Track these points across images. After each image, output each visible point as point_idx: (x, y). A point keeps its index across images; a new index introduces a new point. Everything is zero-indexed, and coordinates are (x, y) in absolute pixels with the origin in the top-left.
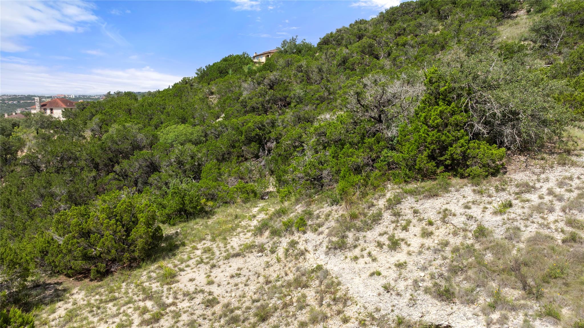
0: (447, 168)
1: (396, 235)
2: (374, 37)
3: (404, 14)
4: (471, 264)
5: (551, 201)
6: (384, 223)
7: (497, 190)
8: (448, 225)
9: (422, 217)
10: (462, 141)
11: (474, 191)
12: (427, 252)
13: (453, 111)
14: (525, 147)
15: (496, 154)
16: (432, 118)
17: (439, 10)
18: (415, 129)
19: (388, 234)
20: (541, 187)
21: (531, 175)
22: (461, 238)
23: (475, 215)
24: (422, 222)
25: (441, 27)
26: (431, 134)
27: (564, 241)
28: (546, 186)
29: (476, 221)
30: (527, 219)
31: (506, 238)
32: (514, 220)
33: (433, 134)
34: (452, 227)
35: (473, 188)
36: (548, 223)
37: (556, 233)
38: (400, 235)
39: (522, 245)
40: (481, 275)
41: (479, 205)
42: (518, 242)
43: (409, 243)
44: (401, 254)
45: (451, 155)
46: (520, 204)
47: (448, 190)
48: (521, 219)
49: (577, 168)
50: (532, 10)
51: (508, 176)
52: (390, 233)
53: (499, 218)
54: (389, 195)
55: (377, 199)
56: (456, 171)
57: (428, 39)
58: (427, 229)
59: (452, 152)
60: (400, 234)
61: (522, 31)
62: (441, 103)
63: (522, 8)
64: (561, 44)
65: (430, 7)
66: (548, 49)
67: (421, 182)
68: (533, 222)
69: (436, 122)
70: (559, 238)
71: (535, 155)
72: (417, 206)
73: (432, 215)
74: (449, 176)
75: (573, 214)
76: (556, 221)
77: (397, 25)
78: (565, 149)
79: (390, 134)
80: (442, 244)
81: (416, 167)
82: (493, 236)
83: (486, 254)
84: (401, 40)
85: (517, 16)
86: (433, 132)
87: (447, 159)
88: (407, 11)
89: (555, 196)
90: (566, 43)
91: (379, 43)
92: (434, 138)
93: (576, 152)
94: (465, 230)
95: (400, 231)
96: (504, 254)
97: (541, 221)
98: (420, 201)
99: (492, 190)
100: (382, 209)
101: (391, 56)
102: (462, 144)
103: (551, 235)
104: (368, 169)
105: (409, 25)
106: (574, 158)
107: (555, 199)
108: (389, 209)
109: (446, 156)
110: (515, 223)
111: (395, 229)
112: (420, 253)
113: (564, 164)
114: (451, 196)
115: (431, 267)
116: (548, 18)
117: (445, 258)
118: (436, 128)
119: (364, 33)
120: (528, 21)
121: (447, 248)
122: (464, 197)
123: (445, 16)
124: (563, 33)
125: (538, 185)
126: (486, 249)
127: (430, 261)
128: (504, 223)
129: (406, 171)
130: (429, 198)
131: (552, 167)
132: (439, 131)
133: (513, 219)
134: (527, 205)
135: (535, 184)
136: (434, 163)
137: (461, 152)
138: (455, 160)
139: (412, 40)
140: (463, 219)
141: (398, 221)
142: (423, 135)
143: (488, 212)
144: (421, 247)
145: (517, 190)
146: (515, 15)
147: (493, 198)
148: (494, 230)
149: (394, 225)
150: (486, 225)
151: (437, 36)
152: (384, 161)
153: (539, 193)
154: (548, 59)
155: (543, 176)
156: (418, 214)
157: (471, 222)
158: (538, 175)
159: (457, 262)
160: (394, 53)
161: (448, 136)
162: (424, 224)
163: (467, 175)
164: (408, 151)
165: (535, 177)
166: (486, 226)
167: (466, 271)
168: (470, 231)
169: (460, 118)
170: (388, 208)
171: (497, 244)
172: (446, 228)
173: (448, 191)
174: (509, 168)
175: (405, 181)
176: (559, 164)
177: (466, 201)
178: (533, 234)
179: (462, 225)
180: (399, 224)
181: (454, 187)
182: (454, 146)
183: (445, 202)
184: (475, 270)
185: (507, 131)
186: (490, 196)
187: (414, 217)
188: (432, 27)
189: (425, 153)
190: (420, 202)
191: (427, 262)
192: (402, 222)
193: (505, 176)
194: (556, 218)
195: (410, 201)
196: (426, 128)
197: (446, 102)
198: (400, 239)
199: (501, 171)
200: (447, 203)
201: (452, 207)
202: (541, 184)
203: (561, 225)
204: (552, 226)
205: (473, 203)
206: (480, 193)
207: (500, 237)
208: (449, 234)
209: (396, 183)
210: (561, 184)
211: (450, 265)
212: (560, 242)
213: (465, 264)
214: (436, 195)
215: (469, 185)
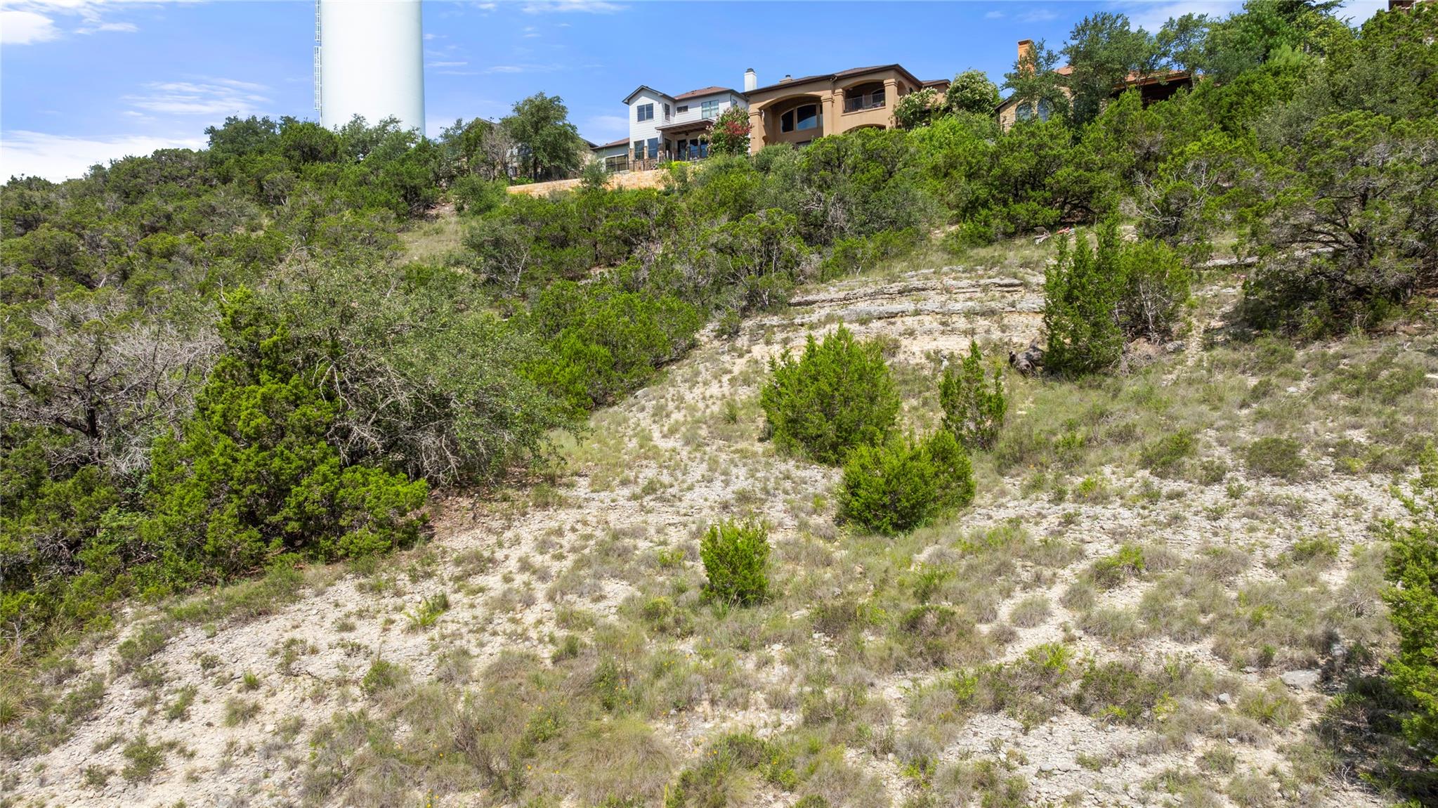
0: (291, 542)
1: (149, 739)
2: (75, 226)
3: (166, 179)
4: (362, 759)
5: (527, 584)
6: (111, 715)
7: (415, 579)
8: (300, 679)
9: (227, 675)
10: (323, 468)
11: (361, 588)
12: (246, 760)
13: (295, 394)
14: (469, 479)
15: (406, 494)
16: (243, 415)
17: (259, 181)
18: (196, 448)
19: (124, 741)
20: (507, 557)
21: (484, 536)
22: (333, 704)
23: (365, 642)
24: (228, 686)
25: (266, 222)
26: (244, 457)
27: (556, 660)
28: (516, 554)
29: (368, 655)
30: (483, 630)
31: (440, 680)
32: (456, 635)
33: (249, 458)
34: (309, 682)
35: (357, 582)
36: (526, 630)
37: (541, 646)
38: (163, 734)
39: (474, 688)
40: (388, 779)
41: (374, 617)
42: (465, 683)
43: (190, 749)
44: (167, 786)
45: (300, 505)
46: (465, 600)
47: (296, 596)
48: (470, 631)
49: (569, 511)
50: (466, 206)
51: (437, 543)
52: (131, 737)
53: (421, 639)
54: (125, 635)
55: (88, 653)
56: (315, 546)
57: (233, 245)
58: (242, 701)
59: (301, 499)
60: (162, 732)
61: (450, 248)
62: (264, 377)
63: (447, 201)
64: (524, 277)
65: (237, 170)
66: (501, 285)
67: (224, 586)
68: (495, 634)
69: (253, 424)
70: (546, 655)
71: (491, 493)
72: (211, 649)
73: (257, 663)
74: (298, 562)
75: (568, 602)
76: (540, 622)
77: (145, 204)
78: (545, 475)
79: (124, 468)
80: (284, 730)
81: (206, 548)
82: (409, 681)
83: (397, 728)
84: (160, 242)
85: (437, 216)
86: (247, 451)
87: (290, 519)
88: (175, 173)
89: (534, 573)
90: (533, 278)
91: (94, 246)
92: (251, 466)
93: (564, 480)
94: (342, 683)
95: (165, 723)
96: (436, 717)
97: (509, 627)
98: (220, 634)
99: (403, 579)
100: (103, 676)
101: (129, 281)
102: (325, 477)
103: (532, 651)
104: (54, 570)
105: (181, 208)
106: (562, 492)
107: (535, 577)
108: (127, 671)
109: (285, 512)
110: (458, 643)
111: (147, 722)
112: (225, 768)
113: (545, 506)
114: (304, 608)
115: (257, 797)
116: (496, 224)
117: (292, 764)
118: (255, 439)
119: (43, 214)
120: (459, 228)
121: (300, 738)
122: (337, 605)
123: (275, 197)
124: (525, 257)
125: (499, 555)
126: (394, 717)
127: (255, 782)
128: (434, 648)
129: (177, 561)
130: (246, 622)
131: (524, 514)
132: (263, 448)
133: (453, 634)
134: (480, 599)
135: (493, 553)
136: (255, 533)
137: (323, 495)
138: (310, 519)
139: (190, 244)
140: (338, 655)
141: (155, 699)
142: (221, 460)
143: (396, 630)
144: (225, 753)
145: (458, 571)
146: (433, 212)
147: (406, 598)
148: (412, 668)
149: (144, 712)
150: (392, 659)
151: (258, 240)
152: (111, 542)
153: (502, 571)
154: (505, 306)
155: (508, 534)
156: (217, 669)
157: (359, 660)
158: (499, 534)
159: (327, 765)
160: (140, 274)
161: (288, 458)
162: (234, 692)
163: (340, 553)
164: (181, 505)
165: (492, 540)
166: (393, 663)
167: (352, 781)
168: (356, 682)
169: (316, 413)
170: (121, 671)
171: (421, 696)
172: (295, 688)
173: (295, 599)
174: (439, 526)
175: (177, 590)
176: (536, 506)
177: (341, 615)
178: (496, 659)
179: (335, 673)
180: (158, 707)
181: (311, 585)
182: (304, 482)
183: (289, 626)
184: (371, 771)
185: (428, 440)
186: (398, 594)
187: (205, 677)
188: (244, 219)
189: (231, 509)
190: (221, 637)
191: (247, 787)
192: (169, 697)
193: (430, 545)
194: (539, 616)
195: (191, 639)
196: (229, 441)
197: (279, 375)
198: (163, 744)
199: (422, 535)
200: (295, 627)
201: (308, 634)
202: (506, 552)
203: (549, 628)
204: (533, 634)
205: (360, 615)
206: (377, 589)
207: (426, 680)
208: (303, 700)
209: (149, 600)
210: (543, 546)
211: (309, 777)
212: (548, 662)
213: (347, 763)
214: (264, 613)
215: (348, 577)
